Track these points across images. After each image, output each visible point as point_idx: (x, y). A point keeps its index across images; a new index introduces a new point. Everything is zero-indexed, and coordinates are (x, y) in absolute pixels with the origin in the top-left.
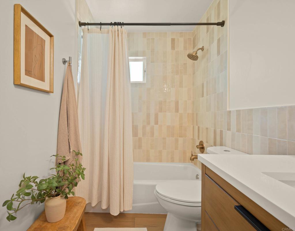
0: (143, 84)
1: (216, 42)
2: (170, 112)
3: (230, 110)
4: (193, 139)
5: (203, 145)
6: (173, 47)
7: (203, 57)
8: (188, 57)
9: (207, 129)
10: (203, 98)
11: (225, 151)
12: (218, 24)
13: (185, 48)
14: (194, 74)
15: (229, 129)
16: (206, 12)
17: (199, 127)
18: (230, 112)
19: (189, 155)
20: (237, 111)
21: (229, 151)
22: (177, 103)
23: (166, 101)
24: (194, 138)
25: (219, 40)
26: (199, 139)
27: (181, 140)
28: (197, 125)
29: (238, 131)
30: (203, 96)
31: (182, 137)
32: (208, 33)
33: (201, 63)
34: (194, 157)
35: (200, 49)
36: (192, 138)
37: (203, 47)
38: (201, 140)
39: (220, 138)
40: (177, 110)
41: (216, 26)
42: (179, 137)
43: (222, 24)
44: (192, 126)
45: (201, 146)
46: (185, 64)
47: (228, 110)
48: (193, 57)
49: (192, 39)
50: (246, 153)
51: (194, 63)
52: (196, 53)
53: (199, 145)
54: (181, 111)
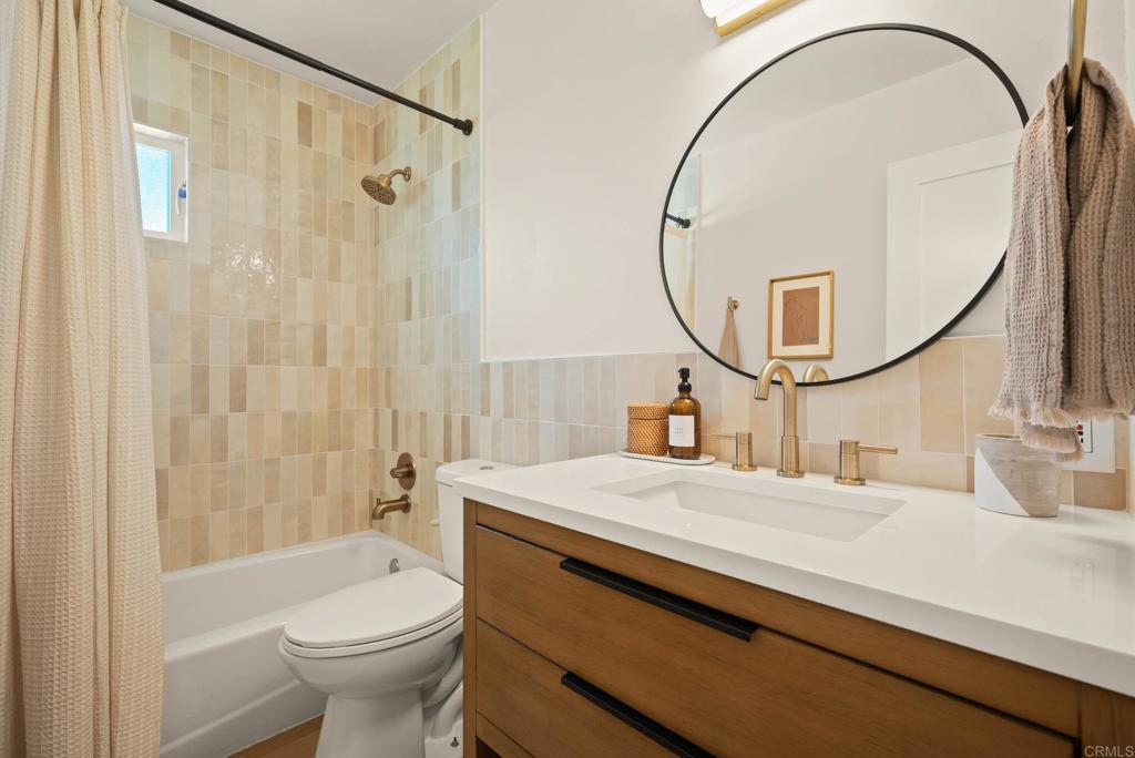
0: (174, 244)
1: (448, 169)
2: (294, 364)
3: (487, 361)
4: (376, 454)
5: (410, 465)
6: (305, 136)
7: (410, 199)
8: (364, 187)
9: (423, 414)
10: (409, 322)
11: (482, 468)
12: (456, 123)
13: (348, 153)
14: (377, 243)
15: (485, 412)
16: (419, 67)
17: (395, 414)
18: (487, 366)
19: (362, 504)
20: (504, 364)
21: (491, 468)
22: (320, 333)
23: (279, 323)
24: (377, 446)
25: (456, 168)
26: (395, 448)
27: (334, 459)
28: (389, 405)
29: (508, 414)
30: (408, 317)
31: (338, 448)
32: (425, 133)
33: (401, 217)
34: (384, 506)
35: (400, 172)
36: (372, 447)
37: (408, 169)
38: (402, 450)
39: (463, 438)
40: (320, 358)
41: (451, 126)
42: (330, 450)
43: (466, 127)
44: (370, 410)
45: (406, 470)
46: (348, 205)
47: (482, 360)
48: (379, 191)
49: (370, 129)
50: (512, 464)
51: (376, 209)
52: (390, 183)
53: (398, 468)
54: (334, 360)
